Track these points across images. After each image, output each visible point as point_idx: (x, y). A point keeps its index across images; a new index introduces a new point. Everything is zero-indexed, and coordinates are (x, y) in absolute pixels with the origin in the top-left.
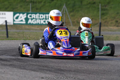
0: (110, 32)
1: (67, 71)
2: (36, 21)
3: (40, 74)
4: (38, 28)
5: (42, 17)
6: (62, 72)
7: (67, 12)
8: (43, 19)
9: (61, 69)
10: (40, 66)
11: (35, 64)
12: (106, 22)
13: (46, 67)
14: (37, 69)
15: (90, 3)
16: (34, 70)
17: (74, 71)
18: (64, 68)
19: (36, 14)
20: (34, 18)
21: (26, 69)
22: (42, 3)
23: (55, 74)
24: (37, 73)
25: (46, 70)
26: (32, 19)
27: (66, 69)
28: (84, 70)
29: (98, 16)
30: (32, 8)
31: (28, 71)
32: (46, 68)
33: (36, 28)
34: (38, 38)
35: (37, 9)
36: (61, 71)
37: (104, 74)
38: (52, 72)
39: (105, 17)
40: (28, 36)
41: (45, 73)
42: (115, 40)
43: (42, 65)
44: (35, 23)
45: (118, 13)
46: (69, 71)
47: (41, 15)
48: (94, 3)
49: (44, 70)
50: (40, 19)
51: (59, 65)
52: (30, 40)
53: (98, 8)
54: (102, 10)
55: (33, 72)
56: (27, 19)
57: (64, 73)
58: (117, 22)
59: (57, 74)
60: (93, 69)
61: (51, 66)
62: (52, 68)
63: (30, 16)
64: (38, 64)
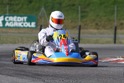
0: (90, 35)
1: (45, 75)
2: (14, 24)
3: (16, 79)
4: (16, 32)
5: (19, 19)
6: (40, 77)
7: (46, 14)
8: (21, 22)
9: (39, 74)
10: (17, 71)
11: (11, 68)
12: (85, 25)
13: (23, 71)
14: (13, 74)
15: (69, 5)
16: (11, 75)
17: (52, 76)
18: (42, 73)
19: (13, 16)
20: (11, 21)
21: (2, 74)
22: (20, 6)
23: (32, 79)
24: (13, 78)
25: (23, 75)
26: (9, 22)
27: (43, 73)
28: (62, 75)
29: (78, 19)
30: (10, 10)
31: (4, 76)
32: (23, 73)
33: (13, 31)
34: (15, 42)
35: (15, 11)
36: (38, 76)
37: (83, 79)
38: (29, 77)
39: (85, 20)
40: (5, 39)
41: (22, 78)
42: (95, 43)
43: (19, 70)
44: (12, 26)
45: (98, 16)
46: (47, 76)
47: (19, 18)
48: (74, 5)
49: (21, 74)
50: (18, 22)
51: (37, 70)
52: (7, 43)
53: (78, 11)
54: (82, 12)
55: (9, 77)
56: (4, 22)
57: (42, 78)
58: (97, 24)
59: (34, 79)
60: (71, 73)
61: (28, 70)
62: (29, 72)
63: (8, 19)
64: (14, 68)
